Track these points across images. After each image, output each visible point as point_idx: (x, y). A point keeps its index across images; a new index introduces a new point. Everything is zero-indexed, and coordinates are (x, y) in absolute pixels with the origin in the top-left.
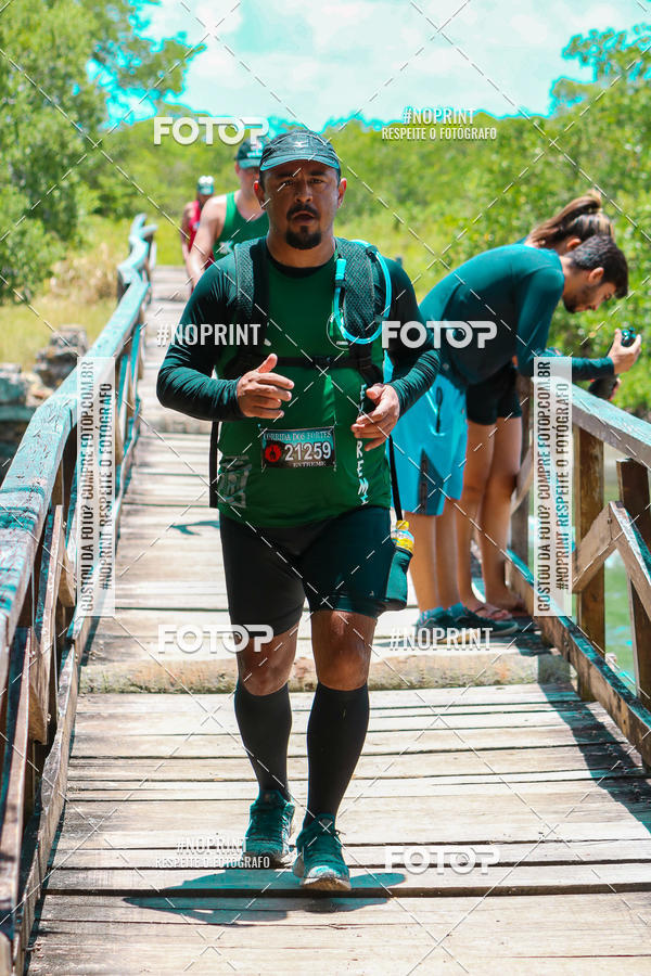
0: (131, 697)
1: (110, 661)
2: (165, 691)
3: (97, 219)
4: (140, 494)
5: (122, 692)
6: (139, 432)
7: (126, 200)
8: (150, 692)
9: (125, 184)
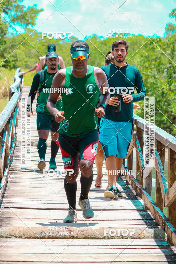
0: (10, 239)
1: (3, 226)
2: (21, 238)
3: (3, 69)
4: (15, 167)
5: (7, 237)
6: (16, 145)
7: (13, 63)
8: (16, 238)
9: (13, 56)
